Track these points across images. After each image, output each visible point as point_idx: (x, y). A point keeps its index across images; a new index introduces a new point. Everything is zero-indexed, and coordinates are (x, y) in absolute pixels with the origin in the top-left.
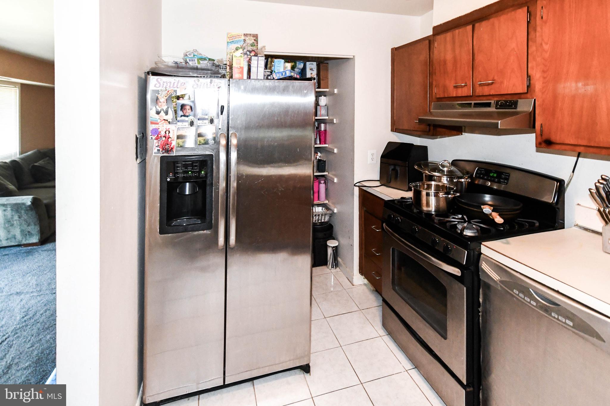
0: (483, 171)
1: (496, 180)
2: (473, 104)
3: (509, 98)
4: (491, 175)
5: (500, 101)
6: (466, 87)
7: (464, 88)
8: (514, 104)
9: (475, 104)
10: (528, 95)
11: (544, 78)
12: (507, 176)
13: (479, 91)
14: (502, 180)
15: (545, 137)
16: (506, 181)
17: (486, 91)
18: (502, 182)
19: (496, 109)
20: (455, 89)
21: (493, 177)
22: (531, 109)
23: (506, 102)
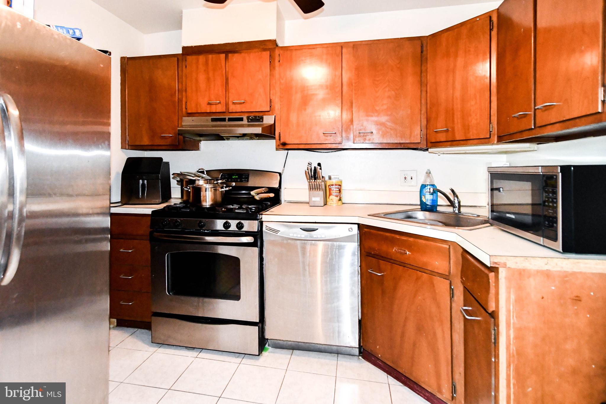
0: (227, 175)
1: (239, 180)
2: (227, 119)
3: (257, 114)
4: (234, 177)
5: (250, 116)
6: (220, 104)
7: (218, 106)
8: (261, 119)
9: (229, 118)
10: (270, 113)
11: (281, 101)
12: (247, 176)
13: (232, 108)
14: (243, 180)
15: (282, 141)
16: (246, 180)
17: (238, 108)
18: (243, 181)
19: (248, 122)
20: (209, 106)
21: (235, 178)
22: (273, 122)
23: (255, 117)
